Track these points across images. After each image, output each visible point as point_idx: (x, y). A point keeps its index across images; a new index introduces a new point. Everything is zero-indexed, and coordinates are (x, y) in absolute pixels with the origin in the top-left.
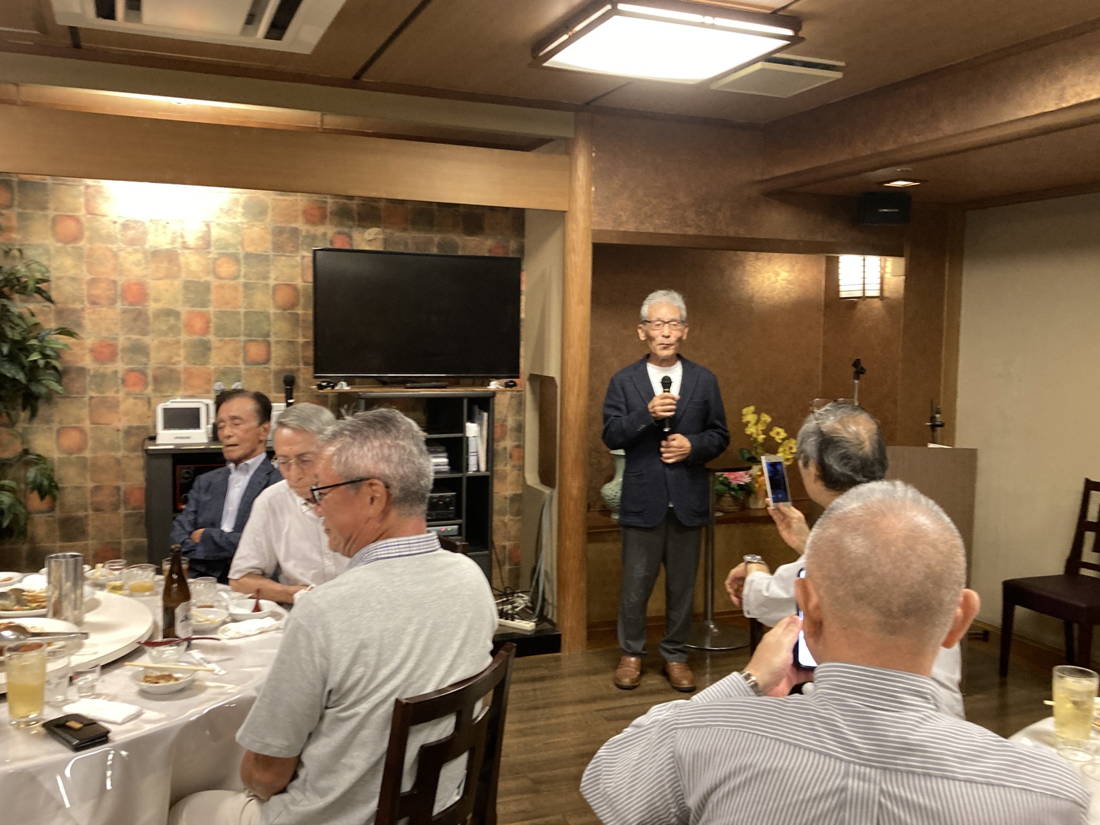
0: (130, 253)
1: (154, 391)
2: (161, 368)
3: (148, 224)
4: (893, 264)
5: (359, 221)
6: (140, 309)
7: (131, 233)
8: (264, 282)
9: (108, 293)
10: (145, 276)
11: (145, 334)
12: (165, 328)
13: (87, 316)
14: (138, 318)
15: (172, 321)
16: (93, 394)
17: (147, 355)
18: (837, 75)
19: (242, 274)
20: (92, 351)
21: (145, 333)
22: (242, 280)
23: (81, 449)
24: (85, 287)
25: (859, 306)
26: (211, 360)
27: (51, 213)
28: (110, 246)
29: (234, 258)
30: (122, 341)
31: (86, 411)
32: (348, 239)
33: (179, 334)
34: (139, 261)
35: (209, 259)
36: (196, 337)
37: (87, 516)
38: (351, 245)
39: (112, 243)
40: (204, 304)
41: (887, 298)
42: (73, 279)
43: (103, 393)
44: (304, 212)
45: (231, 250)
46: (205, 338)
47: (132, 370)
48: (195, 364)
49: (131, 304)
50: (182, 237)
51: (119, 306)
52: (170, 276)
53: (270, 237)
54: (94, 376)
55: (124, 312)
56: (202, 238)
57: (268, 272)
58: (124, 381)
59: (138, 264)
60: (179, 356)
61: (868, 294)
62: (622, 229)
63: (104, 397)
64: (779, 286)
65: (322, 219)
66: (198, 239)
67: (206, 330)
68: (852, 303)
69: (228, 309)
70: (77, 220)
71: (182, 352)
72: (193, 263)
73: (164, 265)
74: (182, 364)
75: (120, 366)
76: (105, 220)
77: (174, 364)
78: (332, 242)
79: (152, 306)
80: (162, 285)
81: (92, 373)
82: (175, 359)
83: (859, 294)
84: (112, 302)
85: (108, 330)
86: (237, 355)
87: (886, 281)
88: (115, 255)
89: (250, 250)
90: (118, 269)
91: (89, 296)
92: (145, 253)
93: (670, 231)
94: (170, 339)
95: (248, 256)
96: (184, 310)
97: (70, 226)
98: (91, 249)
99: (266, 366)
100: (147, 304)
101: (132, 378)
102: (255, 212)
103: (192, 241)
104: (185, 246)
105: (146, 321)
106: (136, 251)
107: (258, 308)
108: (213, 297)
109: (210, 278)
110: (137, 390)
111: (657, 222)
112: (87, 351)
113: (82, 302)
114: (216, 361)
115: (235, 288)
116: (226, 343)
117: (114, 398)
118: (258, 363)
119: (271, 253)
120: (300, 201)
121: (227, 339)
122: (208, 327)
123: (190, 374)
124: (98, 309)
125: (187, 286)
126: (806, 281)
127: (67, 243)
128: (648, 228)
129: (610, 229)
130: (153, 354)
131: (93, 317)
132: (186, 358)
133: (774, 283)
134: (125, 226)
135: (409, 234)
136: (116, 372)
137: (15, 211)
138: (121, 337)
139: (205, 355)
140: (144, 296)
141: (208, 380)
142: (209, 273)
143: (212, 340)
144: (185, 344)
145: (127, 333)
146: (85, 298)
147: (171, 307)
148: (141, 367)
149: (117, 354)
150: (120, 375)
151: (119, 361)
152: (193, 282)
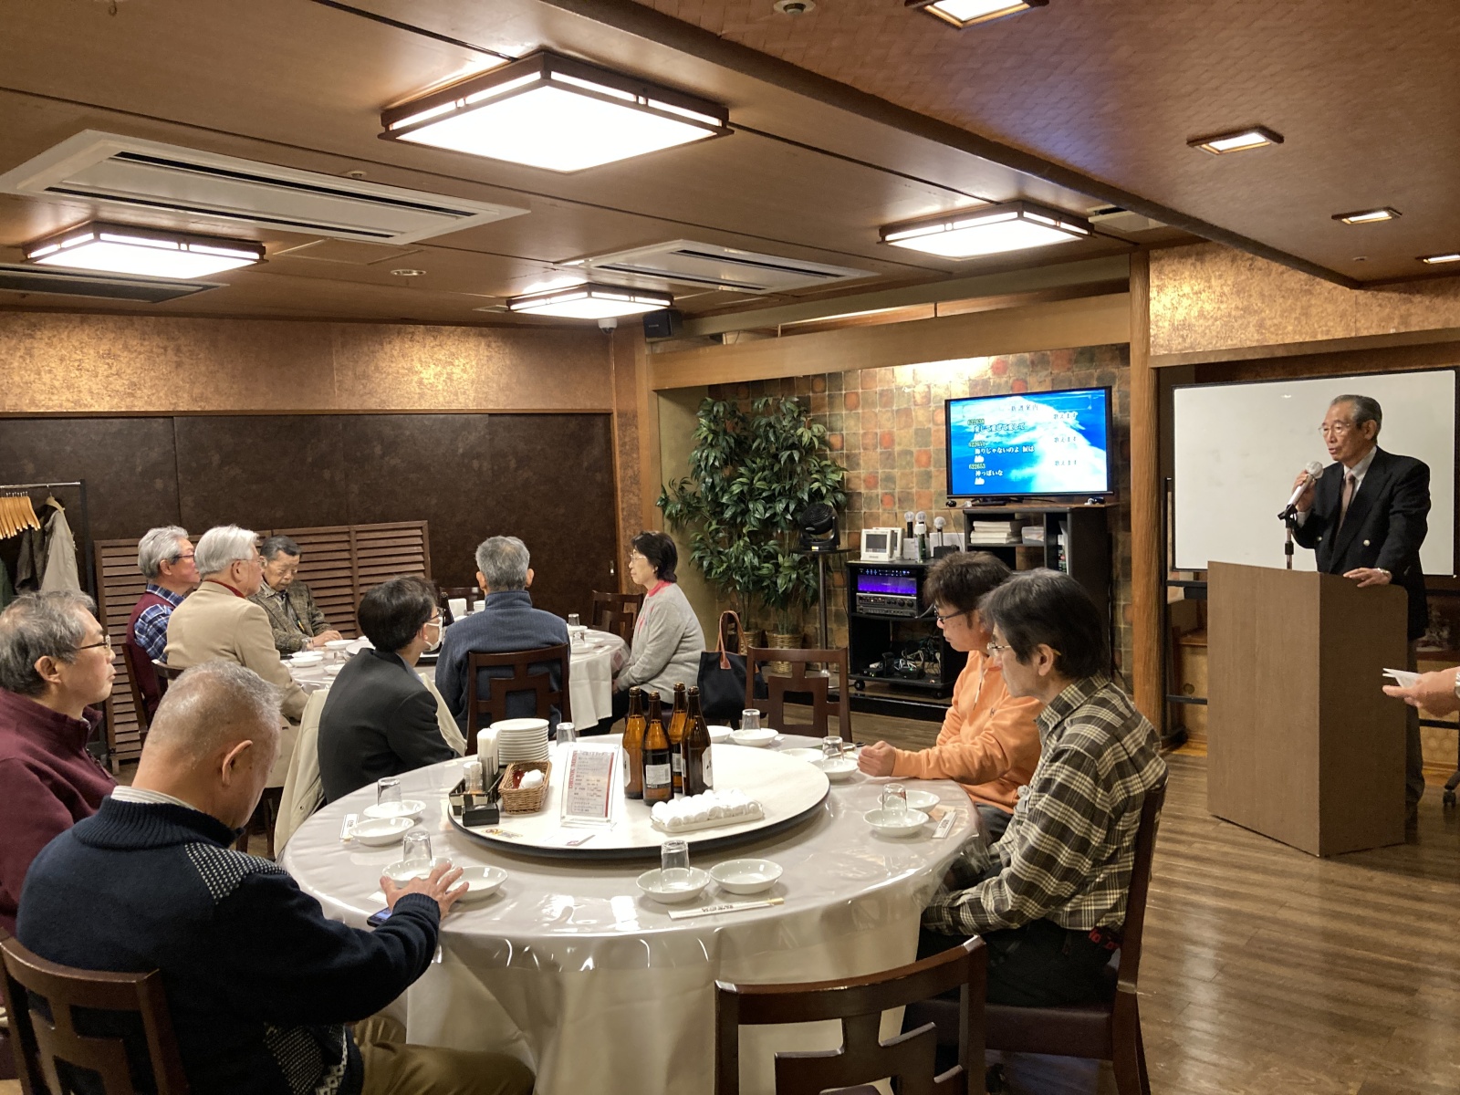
0: (884, 413)
3: (895, 391)
5: (1032, 368)
6: (890, 451)
7: (886, 399)
9: (873, 441)
10: (892, 428)
11: (893, 469)
12: (904, 463)
13: (862, 458)
14: (889, 458)
15: (908, 457)
17: (895, 483)
20: (864, 481)
21: (893, 467)
24: (860, 438)
27: (844, 392)
28: (873, 409)
30: (880, 474)
32: (1023, 384)
33: (913, 467)
34: (889, 418)
35: (930, 411)
36: (923, 469)
38: (1027, 389)
39: (874, 407)
40: (927, 444)
42: (855, 434)
43: (870, 509)
44: (992, 367)
46: (928, 470)
47: (886, 494)
48: (923, 488)
49: (885, 448)
50: (914, 398)
51: (879, 450)
52: (908, 426)
54: (866, 498)
55: (881, 453)
56: (926, 396)
58: (882, 501)
59: (888, 420)
60: (913, 483)
63: (871, 513)
65: (1005, 371)
66: (922, 398)
67: (928, 464)
70: (857, 394)
71: (915, 479)
72: (920, 416)
73: (904, 418)
74: (916, 488)
75: (880, 491)
77: (910, 489)
79: (897, 449)
80: (903, 432)
81: (865, 496)
82: (911, 485)
84: (875, 447)
85: (873, 466)
88: (876, 415)
90: (878, 426)
91: (863, 445)
92: (892, 412)
94: (907, 471)
96: (914, 449)
97: (854, 397)
98: (864, 413)
100: (894, 447)
101: (887, 499)
103: (918, 398)
104: (916, 404)
105: (894, 460)
106: (887, 411)
108: (932, 439)
109: (931, 425)
110: (888, 507)
113: (860, 449)
114: (935, 486)
122: (930, 461)
123: (920, 497)
124: (867, 452)
125: (917, 432)
127: (851, 410)
130: (897, 482)
131: (865, 458)
132: (917, 484)
134: (882, 394)
135: (1073, 372)
136: (877, 495)
137: (827, 393)
138: (880, 471)
139: (928, 481)
140: (893, 441)
141: (931, 500)
142: (930, 422)
143: (932, 470)
144: (916, 474)
145: (883, 469)
146: (861, 447)
147: (908, 449)
148: (891, 491)
149: (878, 483)
150: (880, 497)
151: (879, 487)
152: (921, 429)
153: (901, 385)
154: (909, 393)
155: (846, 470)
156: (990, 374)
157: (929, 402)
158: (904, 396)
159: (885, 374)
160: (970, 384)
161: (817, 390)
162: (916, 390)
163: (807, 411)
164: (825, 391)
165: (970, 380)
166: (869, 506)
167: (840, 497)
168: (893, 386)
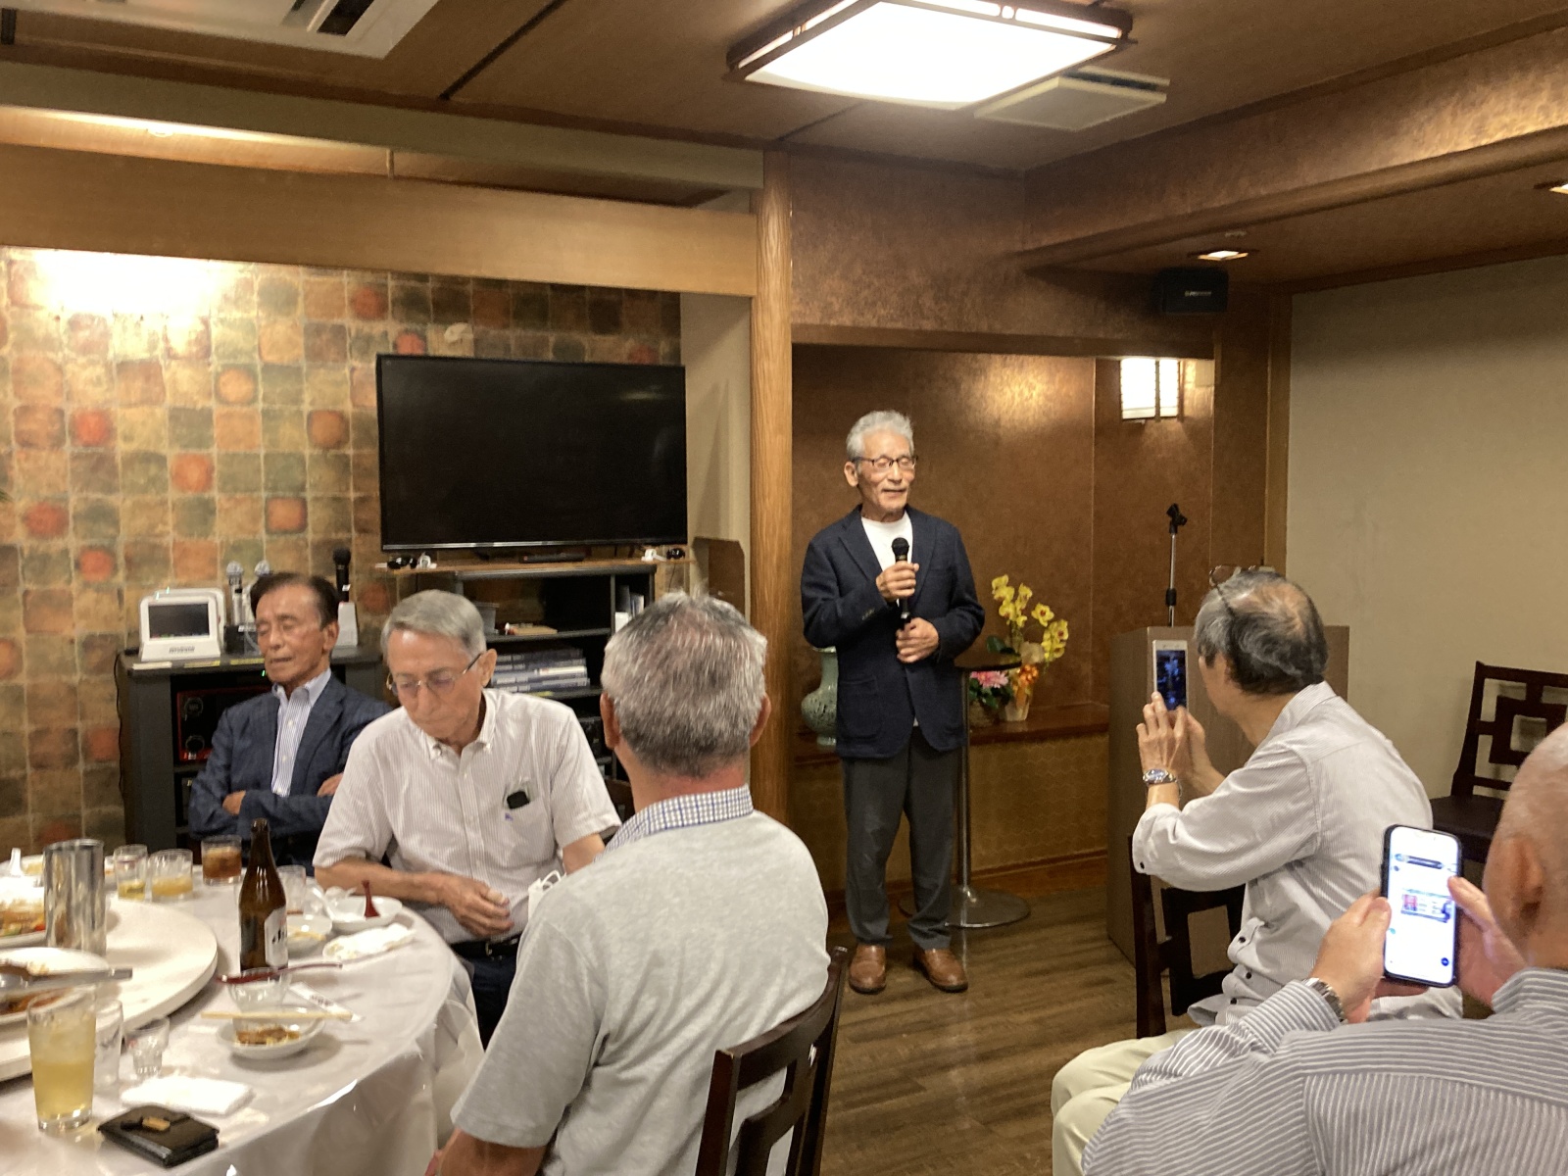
0: (84, 367)
1: (127, 578)
2: (137, 543)
3: (110, 321)
4: (1197, 368)
5: (436, 312)
6: (101, 453)
7: (83, 335)
8: (294, 408)
9: (49, 428)
10: (107, 402)
11: (111, 492)
12: (142, 481)
13: (15, 465)
14: (98, 466)
15: (153, 470)
16: (32, 587)
17: (116, 523)
18: (1161, 98)
19: (260, 396)
20: (26, 519)
21: (110, 489)
22: (260, 405)
23: (11, 673)
24: (11, 418)
25: (1147, 431)
26: (216, 529)
28: (51, 355)
29: (248, 372)
30: (74, 503)
31: (19, 613)
32: (419, 341)
33: (165, 489)
34: (99, 379)
35: (210, 373)
36: (190, 494)
37: (24, 778)
38: (426, 349)
39: (53, 349)
40: (203, 442)
41: (1188, 417)
43: (45, 584)
44: (353, 301)
45: (243, 360)
46: (206, 496)
47: (91, 548)
48: (191, 535)
49: (87, 445)
50: (166, 340)
51: (68, 448)
52: (149, 400)
53: (301, 340)
54: (31, 558)
55: (75, 457)
56: (198, 341)
57: (300, 392)
58: (78, 565)
59: (98, 382)
60: (165, 524)
61: (1163, 413)
62: (833, 323)
63: (48, 591)
64: (1034, 404)
65: (381, 312)
66: (189, 343)
67: (207, 483)
68: (1137, 426)
69: (241, 449)
71: (170, 518)
72: (183, 381)
73: (139, 384)
74: (170, 534)
75: (72, 542)
76: (41, 315)
77: (158, 536)
78: (395, 346)
80: (135, 414)
81: (26, 552)
82: (160, 528)
83: (1152, 413)
84: (57, 443)
85: (49, 486)
86: (255, 520)
87: (1187, 394)
88: (60, 369)
89: (272, 358)
90: (66, 391)
91: (18, 434)
92: (107, 366)
93: (899, 325)
94: (151, 497)
95: (268, 368)
96: (171, 453)
98: (20, 360)
99: (301, 535)
100: (112, 444)
101: (92, 560)
102: (279, 301)
103: (180, 346)
104: (170, 354)
105: (113, 472)
106: (93, 363)
107: (285, 447)
108: (216, 432)
109: (212, 403)
110: (99, 578)
111: (883, 312)
112: (18, 519)
113: (9, 443)
114: (223, 530)
115: (251, 418)
116: (238, 502)
117: (63, 591)
118: (286, 532)
119: (304, 364)
120: (347, 282)
121: (239, 496)
122: (209, 479)
123: (184, 553)
124: (33, 452)
125: (175, 415)
126: (1070, 397)
128: (870, 320)
129: (817, 322)
130: (123, 522)
131: (26, 466)
132: (176, 527)
133: (1027, 399)
134: (74, 324)
135: (512, 332)
136: (65, 552)
138: (73, 497)
139: (206, 522)
140: (106, 431)
142: (210, 395)
143: (217, 498)
144: (174, 505)
145: (81, 490)
146: (13, 437)
147: (151, 449)
148: (106, 543)
149: (67, 523)
150: (72, 556)
151: (71, 533)
152: (184, 409)
157: (207, 352)
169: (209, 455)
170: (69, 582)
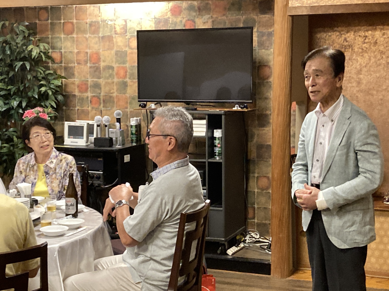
0: (93, 38)
1: (103, 107)
2: (106, 95)
3: (100, 23)
5: (199, 12)
6: (97, 66)
7: (93, 28)
9: (84, 58)
10: (99, 49)
12: (108, 75)
13: (76, 70)
14: (96, 71)
15: (111, 71)
16: (79, 108)
17: (100, 89)
20: (78, 86)
21: (99, 78)
24: (75, 56)
26: (128, 92)
27: (62, 21)
28: (85, 35)
30: (90, 82)
31: (76, 116)
32: (193, 23)
33: (114, 78)
35: (127, 39)
36: (121, 80)
38: (195, 26)
39: (85, 33)
40: (124, 63)
42: (70, 52)
43: (82, 107)
44: (171, 10)
46: (125, 80)
47: (94, 96)
48: (121, 94)
49: (93, 64)
50: (115, 28)
51: (89, 65)
52: (110, 48)
53: (154, 25)
54: (79, 99)
55: (91, 67)
56: (123, 28)
58: (91, 102)
59: (96, 43)
60: (113, 89)
63: (83, 109)
65: (180, 12)
66: (121, 29)
67: (125, 76)
70: (72, 23)
71: (115, 88)
72: (119, 42)
73: (108, 43)
74: (115, 93)
75: (89, 94)
76: (83, 22)
77: (112, 93)
79: (102, 64)
80: (107, 53)
81: (78, 97)
82: (112, 91)
84: (86, 62)
85: (84, 76)
88: (87, 39)
90: (88, 46)
91: (77, 60)
92: (99, 37)
94: (110, 81)
96: (115, 65)
97: (70, 25)
98: (78, 37)
100: (100, 63)
101: (95, 99)
103: (118, 29)
104: (116, 33)
105: (100, 72)
106: (95, 37)
108: (128, 59)
109: (127, 49)
110: (96, 106)
112: (76, 88)
113: (74, 64)
114: (130, 92)
116: (134, 82)
117: (87, 110)
120: (169, 4)
122: (126, 75)
123: (119, 99)
124: (80, 66)
125: (117, 53)
127: (68, 35)
130: (102, 89)
131: (79, 70)
132: (116, 91)
134: (91, 25)
135: (227, 17)
136: (88, 97)
137: (50, 21)
138: (90, 80)
139: (125, 89)
140: (99, 59)
141: (127, 103)
142: (126, 46)
143: (128, 82)
144: (116, 83)
145: (92, 78)
146: (75, 62)
147: (110, 65)
148: (98, 95)
149: (88, 88)
150: (89, 99)
151: (89, 92)
152: (119, 51)
153: (105, 19)
154: (111, 26)
155: (65, 78)
156: (169, 14)
157: (126, 32)
158: (107, 27)
159: (94, 9)
160: (155, 21)
161: (42, 19)
162: (116, 23)
163: (35, 34)
164: (48, 20)
165: (155, 18)
166: (82, 105)
167: (60, 97)
168: (99, 19)
169: (126, 67)
170: (88, 107)
